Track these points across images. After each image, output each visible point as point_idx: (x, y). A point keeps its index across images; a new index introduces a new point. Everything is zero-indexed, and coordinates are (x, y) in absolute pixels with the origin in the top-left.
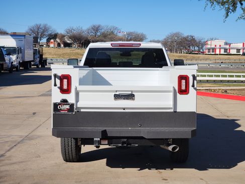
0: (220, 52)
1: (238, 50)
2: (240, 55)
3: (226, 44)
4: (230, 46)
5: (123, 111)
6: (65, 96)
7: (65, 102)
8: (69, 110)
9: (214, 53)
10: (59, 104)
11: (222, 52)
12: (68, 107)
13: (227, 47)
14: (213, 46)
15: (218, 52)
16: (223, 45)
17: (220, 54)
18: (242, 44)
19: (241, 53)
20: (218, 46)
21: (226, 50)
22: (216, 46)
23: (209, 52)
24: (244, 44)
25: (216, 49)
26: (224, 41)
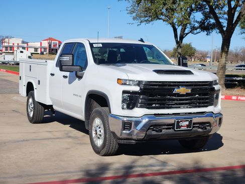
1: (36, 49)
2: (38, 54)
3: (23, 42)
4: (28, 45)
9: (12, 52)
13: (25, 45)
14: (11, 44)
18: (40, 43)
19: (39, 52)
20: (16, 45)
21: (23, 48)
22: (13, 44)
23: (6, 50)
24: (41, 43)
25: (13, 47)
26: (21, 40)
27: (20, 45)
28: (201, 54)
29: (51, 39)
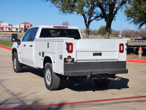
0: (6, 30)
1: (17, 29)
2: (18, 32)
3: (9, 25)
4: (12, 26)
5: (96, 61)
6: (70, 54)
7: (70, 57)
8: (71, 62)
9: (2, 30)
10: (67, 59)
11: (8, 30)
12: (71, 60)
13: (10, 27)
14: (2, 26)
15: (5, 30)
16: (8, 26)
17: (7, 31)
19: (19, 31)
20: (5, 26)
21: (9, 29)
22: (3, 26)
24: (20, 25)
25: (3, 28)
26: (8, 23)
27: (7, 26)
28: (115, 32)
29: (26, 23)
